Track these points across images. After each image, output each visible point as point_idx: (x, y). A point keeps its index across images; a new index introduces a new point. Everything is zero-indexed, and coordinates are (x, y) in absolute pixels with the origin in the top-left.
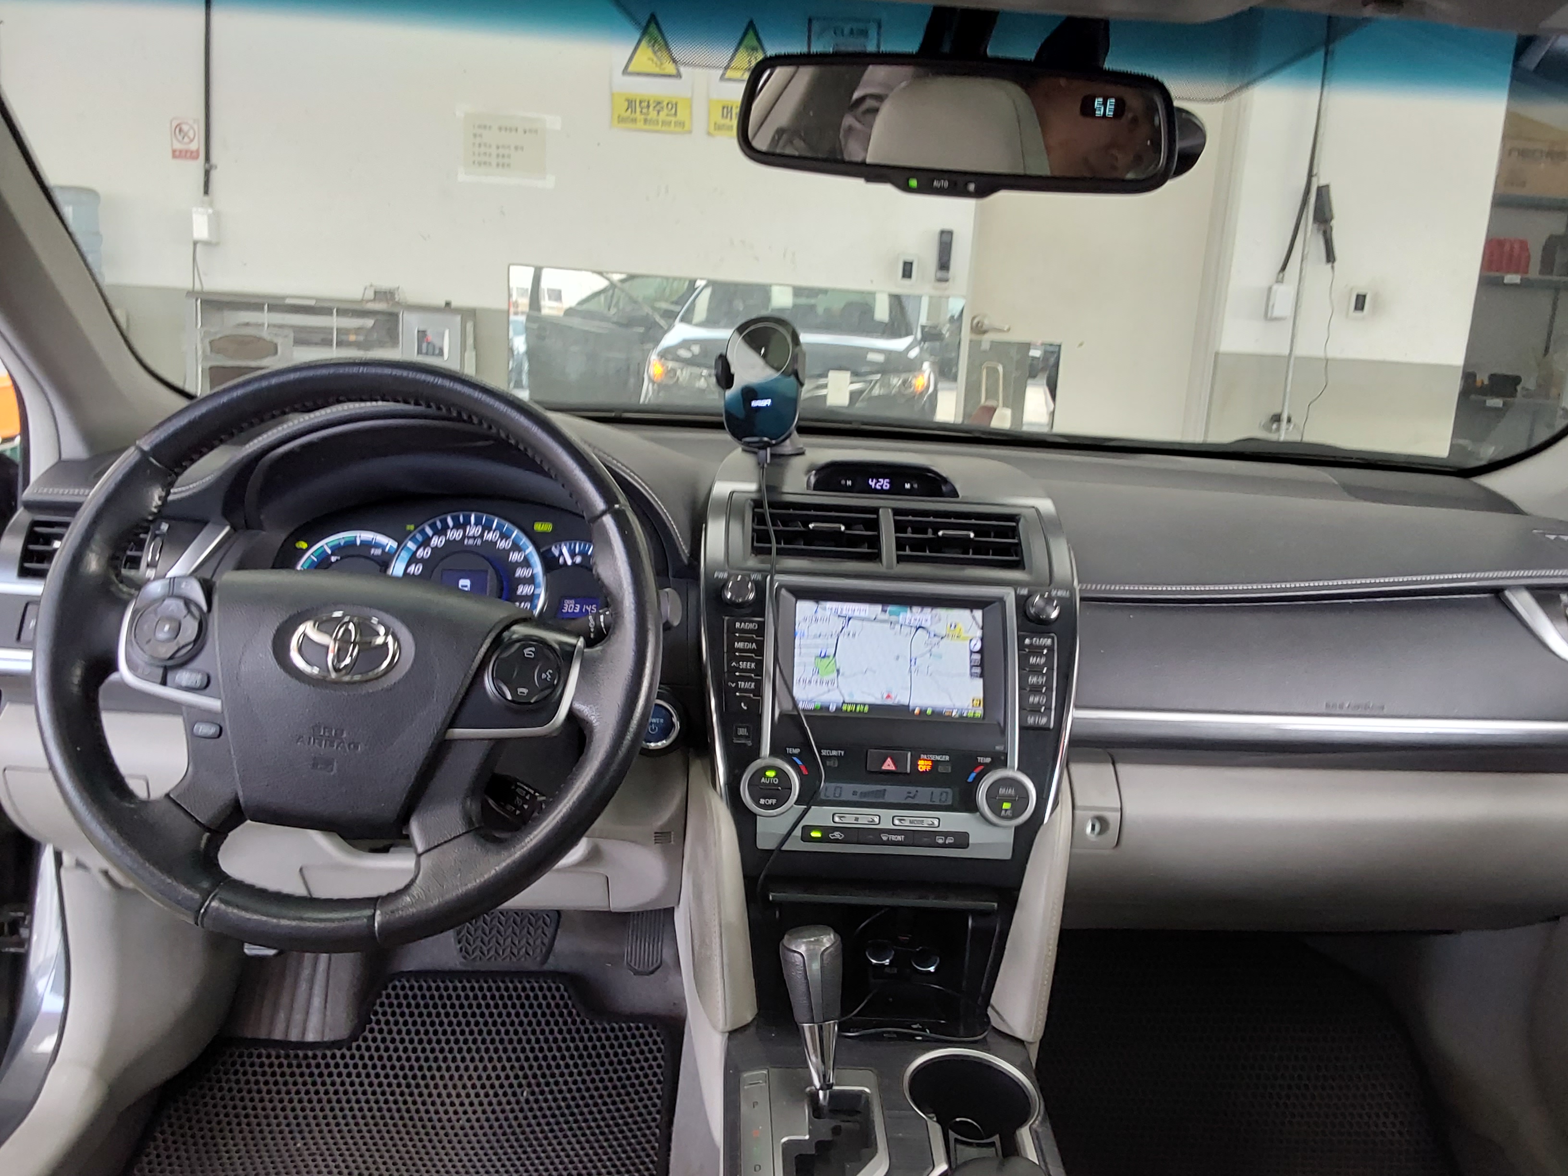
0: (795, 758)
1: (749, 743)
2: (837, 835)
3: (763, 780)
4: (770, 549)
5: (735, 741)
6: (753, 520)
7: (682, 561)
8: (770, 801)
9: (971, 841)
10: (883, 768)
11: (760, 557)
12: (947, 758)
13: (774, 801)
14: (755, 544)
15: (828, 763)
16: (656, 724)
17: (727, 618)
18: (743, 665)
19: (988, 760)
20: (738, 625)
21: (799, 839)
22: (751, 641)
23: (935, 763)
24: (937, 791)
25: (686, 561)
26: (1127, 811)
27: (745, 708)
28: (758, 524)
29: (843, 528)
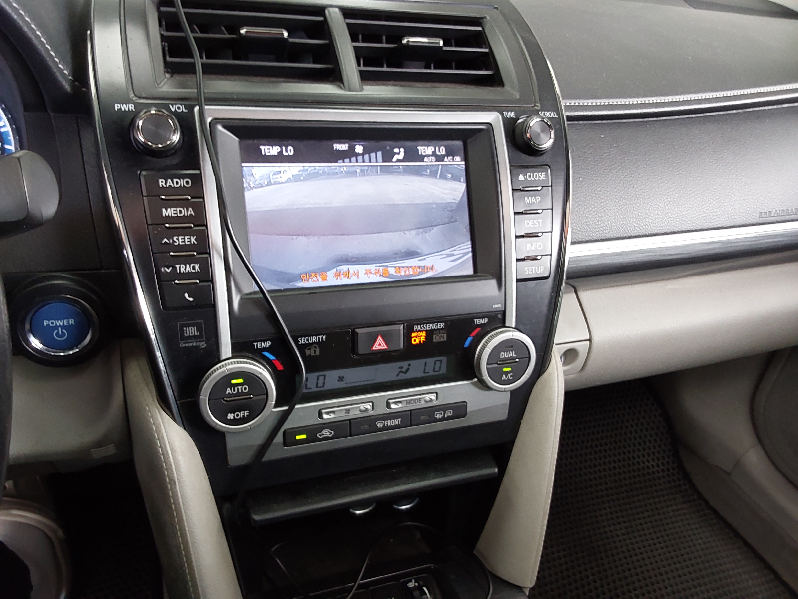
0: (266, 354)
1: (203, 345)
2: (326, 433)
3: (229, 391)
4: (193, 65)
5: (182, 345)
6: (160, 25)
7: (61, 87)
8: (241, 414)
9: (469, 409)
10: (374, 348)
11: (177, 77)
12: (443, 325)
13: (246, 413)
14: (169, 59)
15: (308, 352)
16: (63, 327)
17: (144, 173)
18: (179, 241)
19: (484, 321)
20: (162, 182)
21: (282, 445)
22: (185, 204)
23: (430, 333)
24: (430, 361)
25: (67, 87)
26: (596, 339)
27: (191, 299)
28: (167, 30)
29: (286, 34)
